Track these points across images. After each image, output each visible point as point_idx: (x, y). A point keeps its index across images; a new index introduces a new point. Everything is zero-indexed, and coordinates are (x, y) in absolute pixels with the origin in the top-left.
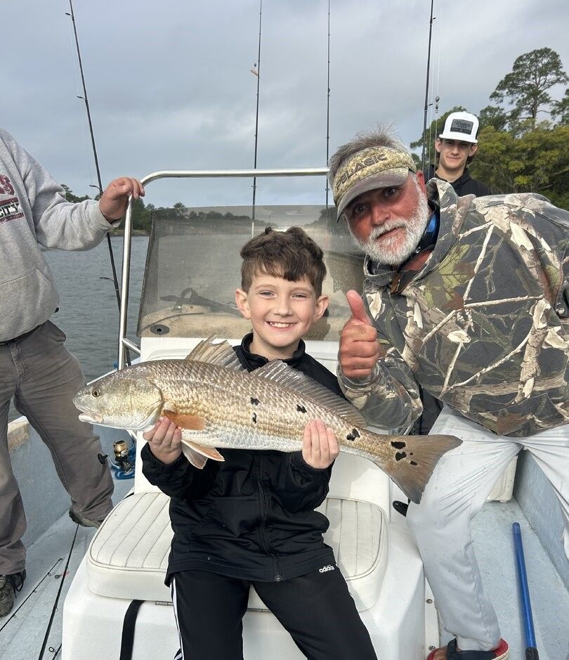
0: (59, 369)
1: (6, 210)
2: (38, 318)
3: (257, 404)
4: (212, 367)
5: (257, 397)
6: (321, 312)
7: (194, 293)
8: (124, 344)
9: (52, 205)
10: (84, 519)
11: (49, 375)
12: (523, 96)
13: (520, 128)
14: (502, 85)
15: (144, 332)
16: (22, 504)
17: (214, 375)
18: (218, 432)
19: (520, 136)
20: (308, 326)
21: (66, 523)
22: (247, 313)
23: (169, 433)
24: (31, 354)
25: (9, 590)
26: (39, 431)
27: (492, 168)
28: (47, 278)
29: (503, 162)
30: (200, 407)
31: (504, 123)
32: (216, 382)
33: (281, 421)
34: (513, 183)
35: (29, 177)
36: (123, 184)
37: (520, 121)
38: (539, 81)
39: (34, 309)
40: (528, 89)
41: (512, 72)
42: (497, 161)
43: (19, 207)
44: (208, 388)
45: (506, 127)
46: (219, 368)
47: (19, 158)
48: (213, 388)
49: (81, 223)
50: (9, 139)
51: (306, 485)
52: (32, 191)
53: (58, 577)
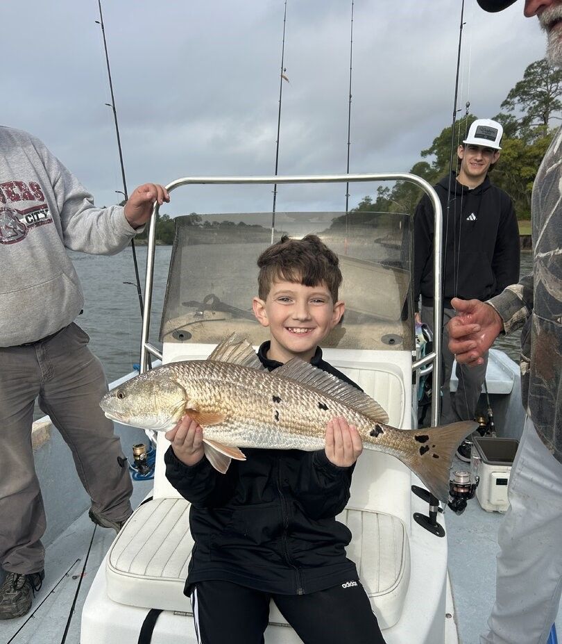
0: (82, 369)
1: (35, 216)
2: (63, 321)
3: (278, 402)
4: (233, 366)
5: (279, 395)
6: (338, 318)
7: (216, 299)
8: (146, 348)
9: (80, 210)
10: (103, 520)
11: (71, 376)
12: (534, 103)
13: (531, 135)
14: (513, 94)
15: (166, 338)
16: (42, 504)
17: (236, 374)
18: (240, 430)
19: (531, 143)
20: (326, 331)
21: (85, 522)
22: (265, 321)
23: (191, 431)
24: (54, 356)
25: (28, 590)
26: (60, 430)
27: (504, 174)
28: (73, 282)
29: (515, 168)
30: (223, 405)
31: (516, 130)
32: (238, 380)
33: (304, 418)
34: (525, 189)
35: (58, 184)
36: (147, 191)
37: (531, 128)
38: (551, 88)
39: (60, 312)
40: (540, 96)
41: (523, 80)
42: (509, 168)
43: (49, 213)
44: (230, 387)
45: (517, 133)
46: (241, 367)
47: (49, 166)
48: (235, 386)
49: (107, 229)
50: (41, 146)
51: (330, 485)
52: (60, 198)
53: (75, 578)
